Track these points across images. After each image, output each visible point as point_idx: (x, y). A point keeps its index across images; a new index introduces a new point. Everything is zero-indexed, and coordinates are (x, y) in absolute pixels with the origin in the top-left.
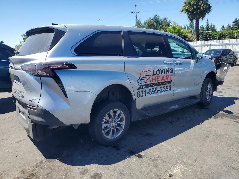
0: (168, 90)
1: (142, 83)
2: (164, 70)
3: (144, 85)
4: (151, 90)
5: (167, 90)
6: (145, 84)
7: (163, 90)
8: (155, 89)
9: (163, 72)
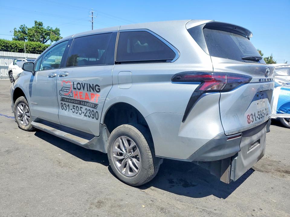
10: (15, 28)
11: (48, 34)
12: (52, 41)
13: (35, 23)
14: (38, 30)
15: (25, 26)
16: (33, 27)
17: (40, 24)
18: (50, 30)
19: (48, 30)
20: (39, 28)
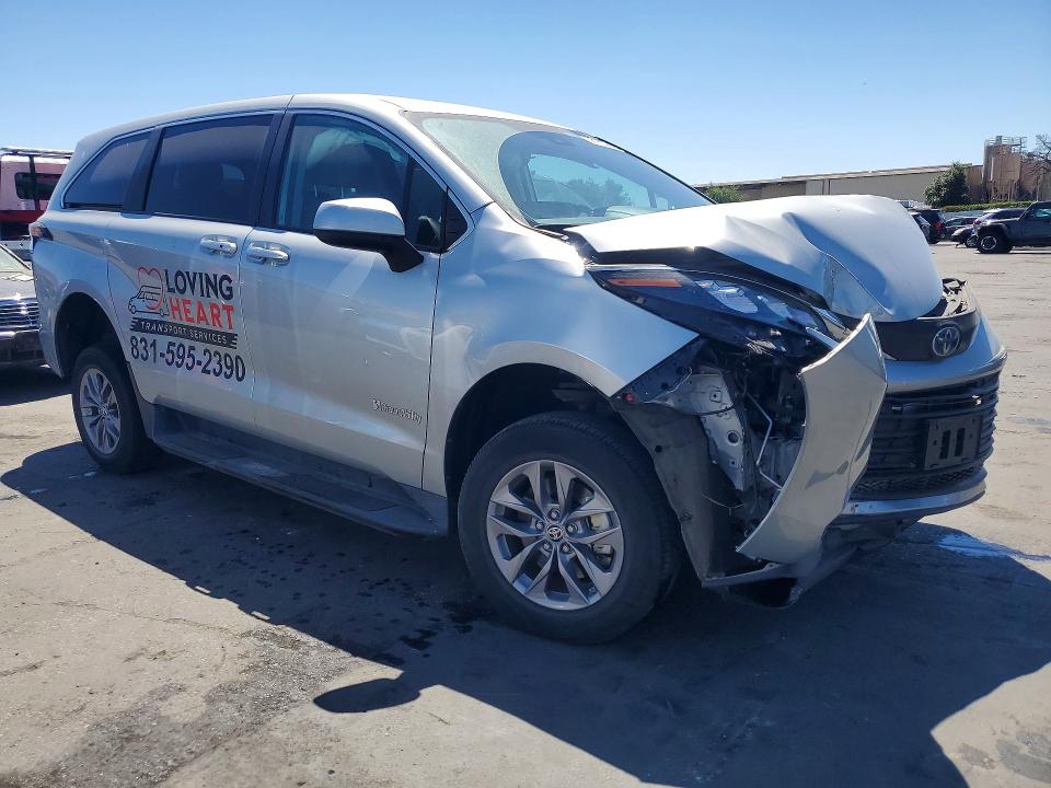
0: (232, 373)
1: (147, 310)
2: (198, 277)
3: (152, 322)
4: (174, 349)
5: (228, 372)
6: (155, 317)
7: (214, 365)
8: (187, 351)
9: (197, 286)
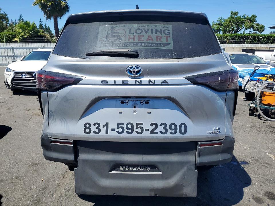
10: (213, 22)
11: (243, 22)
12: (246, 29)
13: (231, 13)
14: (233, 19)
15: (222, 19)
16: (229, 18)
17: (236, 14)
18: (246, 18)
19: (243, 19)
20: (233, 18)
